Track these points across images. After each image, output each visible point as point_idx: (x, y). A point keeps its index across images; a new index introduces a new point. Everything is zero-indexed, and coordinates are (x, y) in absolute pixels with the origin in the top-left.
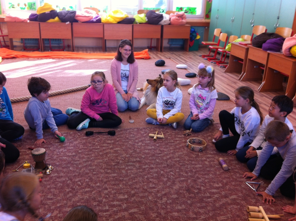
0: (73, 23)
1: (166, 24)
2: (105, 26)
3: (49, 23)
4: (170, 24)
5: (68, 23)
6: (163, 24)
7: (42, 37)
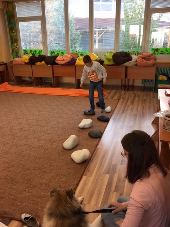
0: (53, 65)
1: (131, 65)
2: (76, 68)
3: (37, 65)
4: (136, 65)
5: (49, 65)
6: (128, 66)
7: (34, 76)
